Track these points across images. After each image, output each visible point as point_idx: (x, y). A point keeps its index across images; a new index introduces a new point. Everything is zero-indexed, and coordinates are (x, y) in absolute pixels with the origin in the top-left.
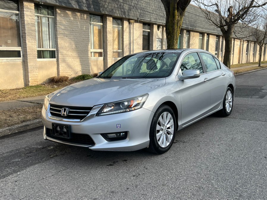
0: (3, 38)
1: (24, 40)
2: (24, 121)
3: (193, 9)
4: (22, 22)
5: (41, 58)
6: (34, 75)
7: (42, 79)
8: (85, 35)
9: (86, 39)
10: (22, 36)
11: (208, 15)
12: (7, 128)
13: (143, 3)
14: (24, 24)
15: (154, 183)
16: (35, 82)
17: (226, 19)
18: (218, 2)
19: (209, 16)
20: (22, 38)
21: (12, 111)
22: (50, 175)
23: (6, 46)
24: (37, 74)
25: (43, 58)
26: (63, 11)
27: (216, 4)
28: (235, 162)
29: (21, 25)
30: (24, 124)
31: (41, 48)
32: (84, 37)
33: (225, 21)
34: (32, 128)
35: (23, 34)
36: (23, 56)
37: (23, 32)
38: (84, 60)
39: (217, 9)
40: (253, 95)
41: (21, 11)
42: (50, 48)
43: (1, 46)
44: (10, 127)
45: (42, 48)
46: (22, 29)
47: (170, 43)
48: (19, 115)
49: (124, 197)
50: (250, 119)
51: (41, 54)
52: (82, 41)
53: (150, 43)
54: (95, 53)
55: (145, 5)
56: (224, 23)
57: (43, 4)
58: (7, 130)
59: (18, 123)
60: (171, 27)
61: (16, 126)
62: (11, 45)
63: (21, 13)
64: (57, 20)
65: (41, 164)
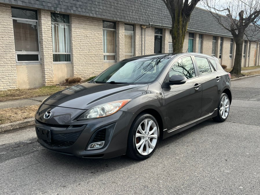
0: (23, 44)
1: (41, 45)
2: (26, 118)
3: (206, 14)
4: (40, 29)
5: (57, 61)
6: (50, 76)
7: (58, 80)
8: (98, 40)
9: (99, 44)
10: (40, 41)
11: (219, 19)
12: (10, 124)
13: (155, 10)
14: (41, 31)
15: (106, 180)
16: (51, 82)
17: (237, 23)
18: (229, 7)
19: (220, 21)
20: (40, 43)
21: (19, 109)
22: (21, 168)
23: (26, 51)
24: (52, 76)
25: (59, 61)
26: (78, 18)
27: (228, 9)
28: (194, 164)
29: (39, 32)
30: (26, 120)
31: (57, 52)
32: (97, 42)
33: (237, 25)
34: (32, 124)
35: (41, 40)
36: (41, 59)
37: (41, 38)
38: (97, 63)
39: (229, 14)
40: (253, 97)
41: (39, 20)
42: (65, 52)
43: (22, 51)
44: (12, 123)
45: (59, 52)
46: (40, 36)
47: (175, 46)
48: (24, 112)
49: (71, 192)
50: (235, 122)
51: (57, 58)
52: (95, 46)
53: (162, 46)
54: (108, 56)
55: (157, 11)
56: (235, 27)
57: (58, 13)
58: (9, 125)
59: (20, 120)
60: (176, 32)
61: (18, 122)
62: (30, 50)
63: (39, 22)
64: (72, 27)
65: (20, 158)
